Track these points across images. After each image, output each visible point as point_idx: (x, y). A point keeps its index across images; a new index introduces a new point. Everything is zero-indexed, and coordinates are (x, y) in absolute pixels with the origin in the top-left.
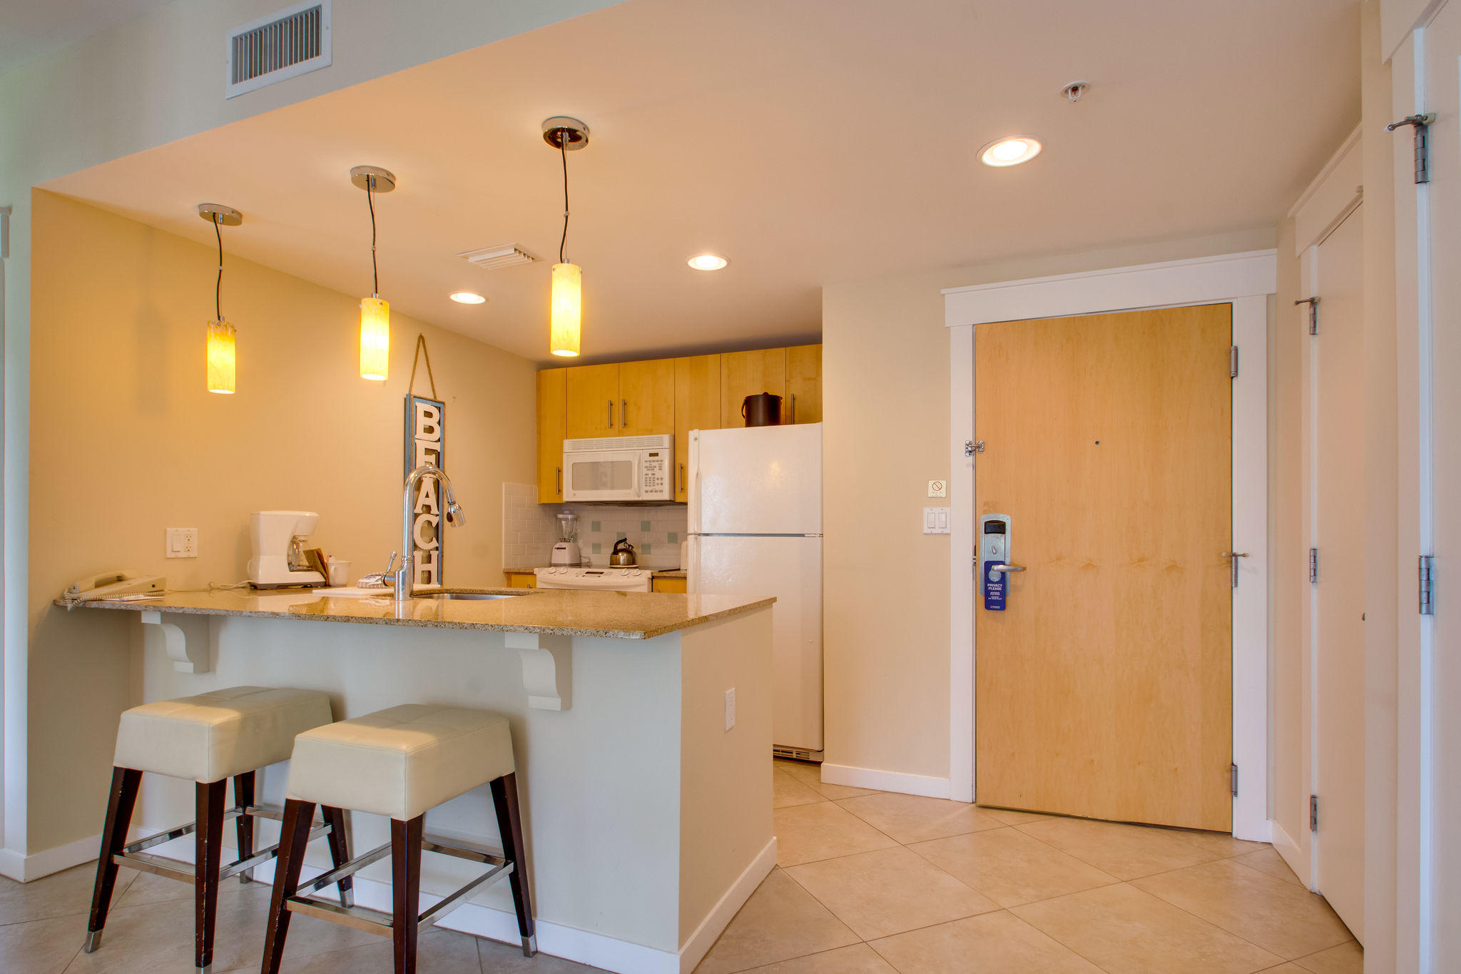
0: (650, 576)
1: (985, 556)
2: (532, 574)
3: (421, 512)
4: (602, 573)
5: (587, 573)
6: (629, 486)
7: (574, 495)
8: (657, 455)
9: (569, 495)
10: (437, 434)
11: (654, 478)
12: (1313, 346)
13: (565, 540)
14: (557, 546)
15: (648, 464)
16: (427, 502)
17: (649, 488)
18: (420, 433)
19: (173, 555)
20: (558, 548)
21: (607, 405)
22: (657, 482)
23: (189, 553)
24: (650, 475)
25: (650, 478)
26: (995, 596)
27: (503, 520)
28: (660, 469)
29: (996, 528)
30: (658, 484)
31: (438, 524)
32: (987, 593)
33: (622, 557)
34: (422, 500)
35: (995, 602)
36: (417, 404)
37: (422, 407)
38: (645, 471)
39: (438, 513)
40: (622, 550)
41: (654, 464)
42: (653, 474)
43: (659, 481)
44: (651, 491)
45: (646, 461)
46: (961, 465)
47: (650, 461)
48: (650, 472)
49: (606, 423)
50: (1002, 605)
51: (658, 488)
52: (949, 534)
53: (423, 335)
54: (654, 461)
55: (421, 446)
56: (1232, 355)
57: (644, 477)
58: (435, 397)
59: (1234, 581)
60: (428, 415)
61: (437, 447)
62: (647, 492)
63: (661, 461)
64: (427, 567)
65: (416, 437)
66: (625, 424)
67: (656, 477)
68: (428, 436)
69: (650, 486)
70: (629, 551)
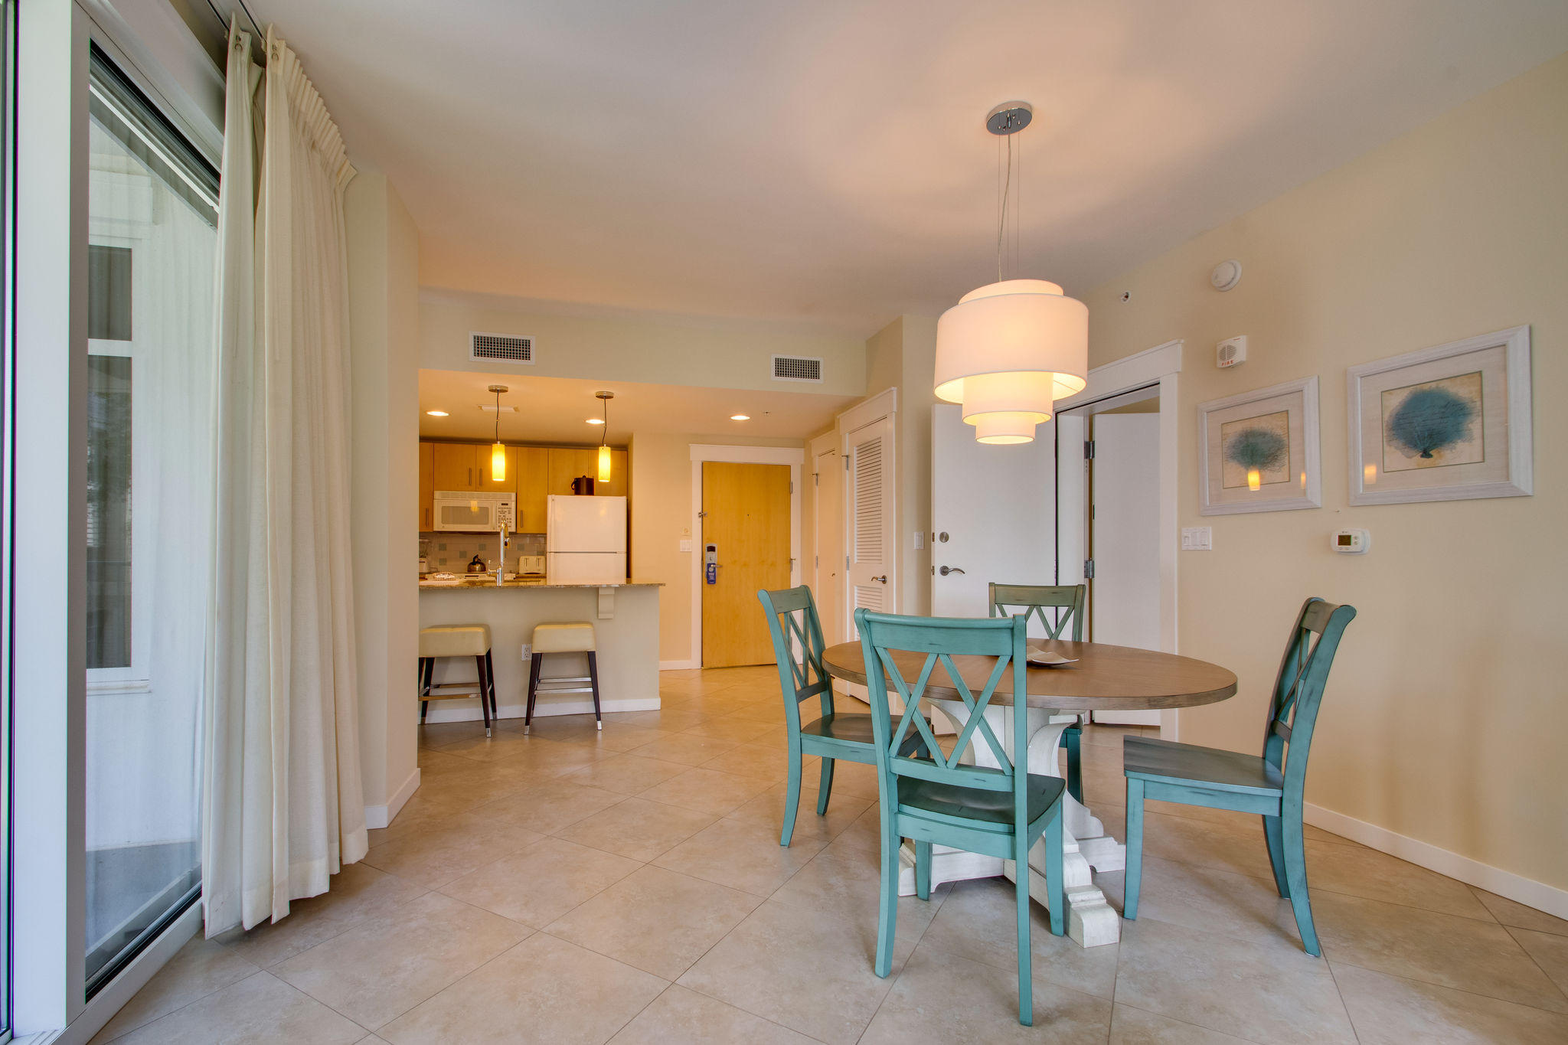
1: (708, 561)
6: (487, 523)
7: (440, 527)
8: (506, 504)
12: (817, 488)
15: (500, 510)
21: (466, 470)
22: (507, 521)
26: (712, 578)
28: (509, 514)
29: (711, 549)
32: (708, 577)
33: (478, 567)
35: (712, 581)
38: (498, 514)
40: (477, 562)
41: (504, 510)
42: (504, 516)
43: (509, 521)
45: (499, 508)
46: (697, 523)
47: (502, 508)
48: (502, 515)
49: (466, 482)
50: (714, 582)
52: (691, 552)
54: (504, 508)
56: (790, 484)
57: (498, 517)
59: (791, 569)
63: (510, 508)
66: (480, 484)
67: (507, 518)
70: (479, 562)
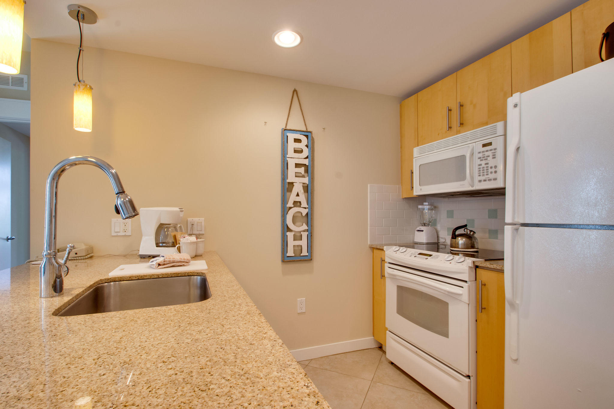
0: (471, 265)
2: (383, 250)
3: (293, 206)
4: (430, 255)
5: (420, 254)
6: (463, 178)
7: (421, 190)
8: (490, 144)
9: (418, 190)
10: (306, 152)
11: (487, 167)
13: (424, 225)
14: (418, 229)
15: (481, 155)
16: (298, 199)
17: (482, 178)
18: (290, 153)
19: (115, 234)
20: (418, 231)
21: (445, 111)
22: (490, 170)
23: (125, 233)
24: (483, 165)
25: (483, 168)
27: (369, 210)
28: (493, 158)
30: (491, 173)
31: (307, 214)
33: (461, 241)
34: (292, 198)
36: (289, 134)
37: (292, 136)
38: (479, 162)
39: (307, 206)
40: (461, 235)
41: (487, 154)
42: (486, 164)
43: (493, 170)
44: (485, 180)
45: (479, 153)
47: (483, 152)
48: (483, 163)
49: (446, 127)
51: (491, 176)
53: (296, 89)
54: (487, 151)
55: (291, 163)
57: (477, 167)
58: (307, 129)
60: (297, 141)
61: (306, 162)
62: (480, 181)
63: (495, 149)
64: (297, 243)
65: (288, 156)
66: (462, 124)
67: (489, 165)
68: (297, 155)
69: (483, 175)
70: (469, 237)
